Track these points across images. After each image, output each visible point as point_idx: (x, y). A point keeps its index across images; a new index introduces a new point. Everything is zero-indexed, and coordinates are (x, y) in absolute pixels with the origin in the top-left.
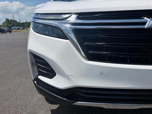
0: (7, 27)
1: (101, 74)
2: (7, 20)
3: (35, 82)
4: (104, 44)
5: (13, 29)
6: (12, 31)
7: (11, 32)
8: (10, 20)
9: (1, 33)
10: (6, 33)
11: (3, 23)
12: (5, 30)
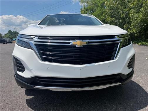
0: (9, 38)
1: (48, 69)
2: (10, 31)
3: (15, 76)
4: (50, 53)
5: (14, 40)
6: (13, 42)
7: (11, 43)
8: (12, 31)
9: (2, 43)
10: (7, 43)
11: (6, 34)
12: (6, 41)
